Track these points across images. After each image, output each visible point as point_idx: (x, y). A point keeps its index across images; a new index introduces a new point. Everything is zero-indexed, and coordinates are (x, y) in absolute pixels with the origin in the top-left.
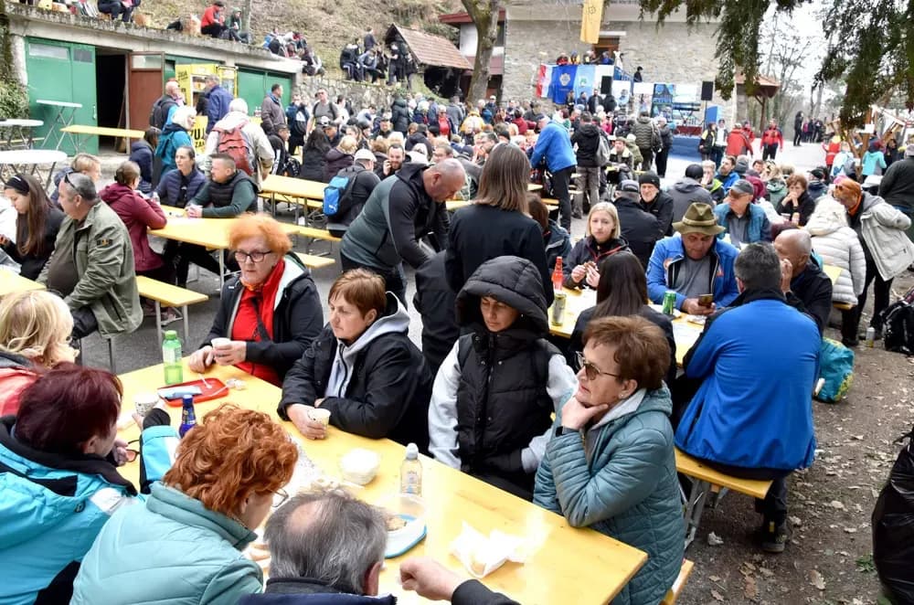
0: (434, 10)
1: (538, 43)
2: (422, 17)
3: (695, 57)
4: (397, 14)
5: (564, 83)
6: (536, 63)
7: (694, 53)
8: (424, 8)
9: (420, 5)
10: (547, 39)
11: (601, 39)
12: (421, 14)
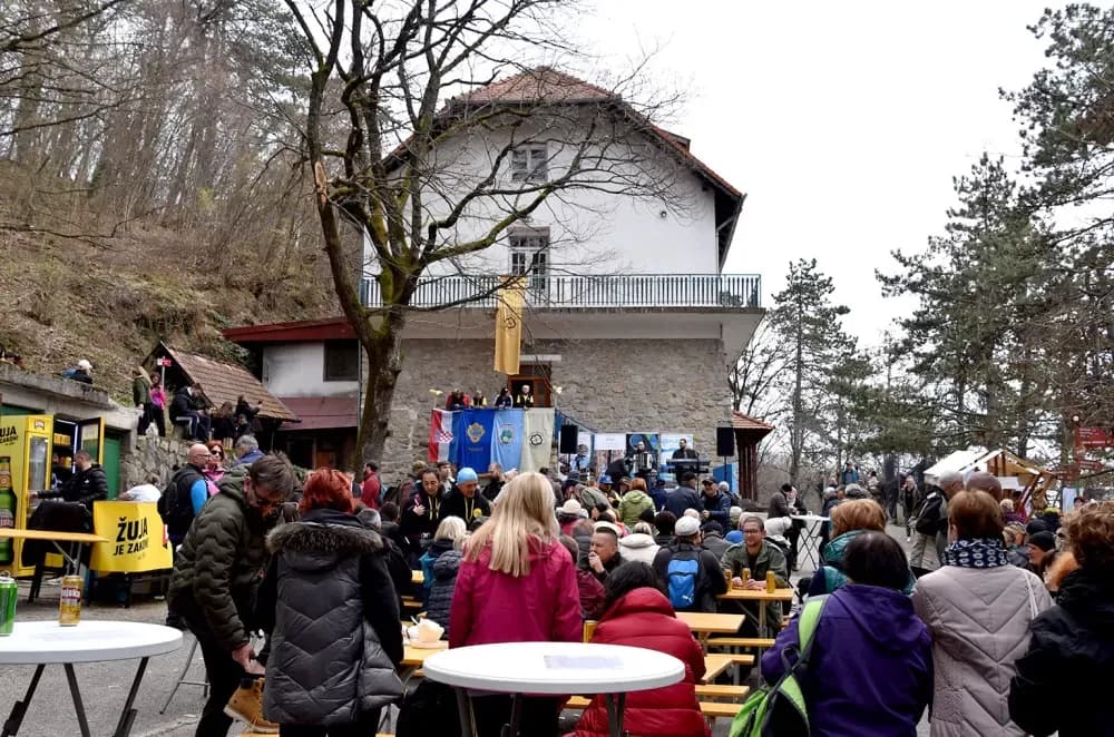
0: (206, 320)
1: (417, 374)
2: (187, 332)
3: (671, 391)
4: (147, 326)
5: (475, 439)
6: (416, 408)
7: (670, 384)
8: (191, 316)
9: (184, 312)
10: (432, 367)
11: (524, 367)
12: (186, 325)
